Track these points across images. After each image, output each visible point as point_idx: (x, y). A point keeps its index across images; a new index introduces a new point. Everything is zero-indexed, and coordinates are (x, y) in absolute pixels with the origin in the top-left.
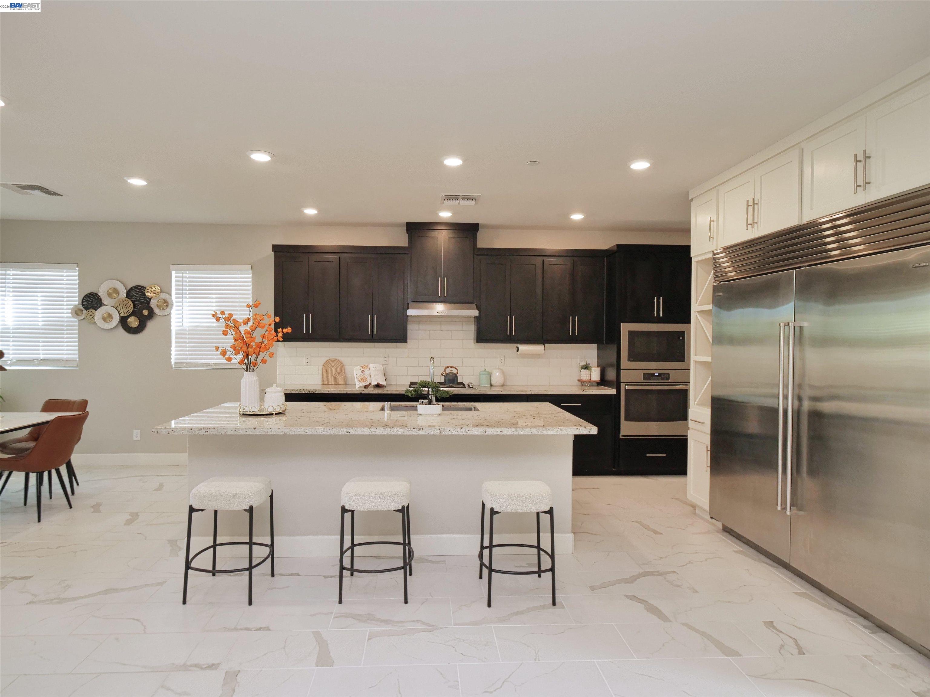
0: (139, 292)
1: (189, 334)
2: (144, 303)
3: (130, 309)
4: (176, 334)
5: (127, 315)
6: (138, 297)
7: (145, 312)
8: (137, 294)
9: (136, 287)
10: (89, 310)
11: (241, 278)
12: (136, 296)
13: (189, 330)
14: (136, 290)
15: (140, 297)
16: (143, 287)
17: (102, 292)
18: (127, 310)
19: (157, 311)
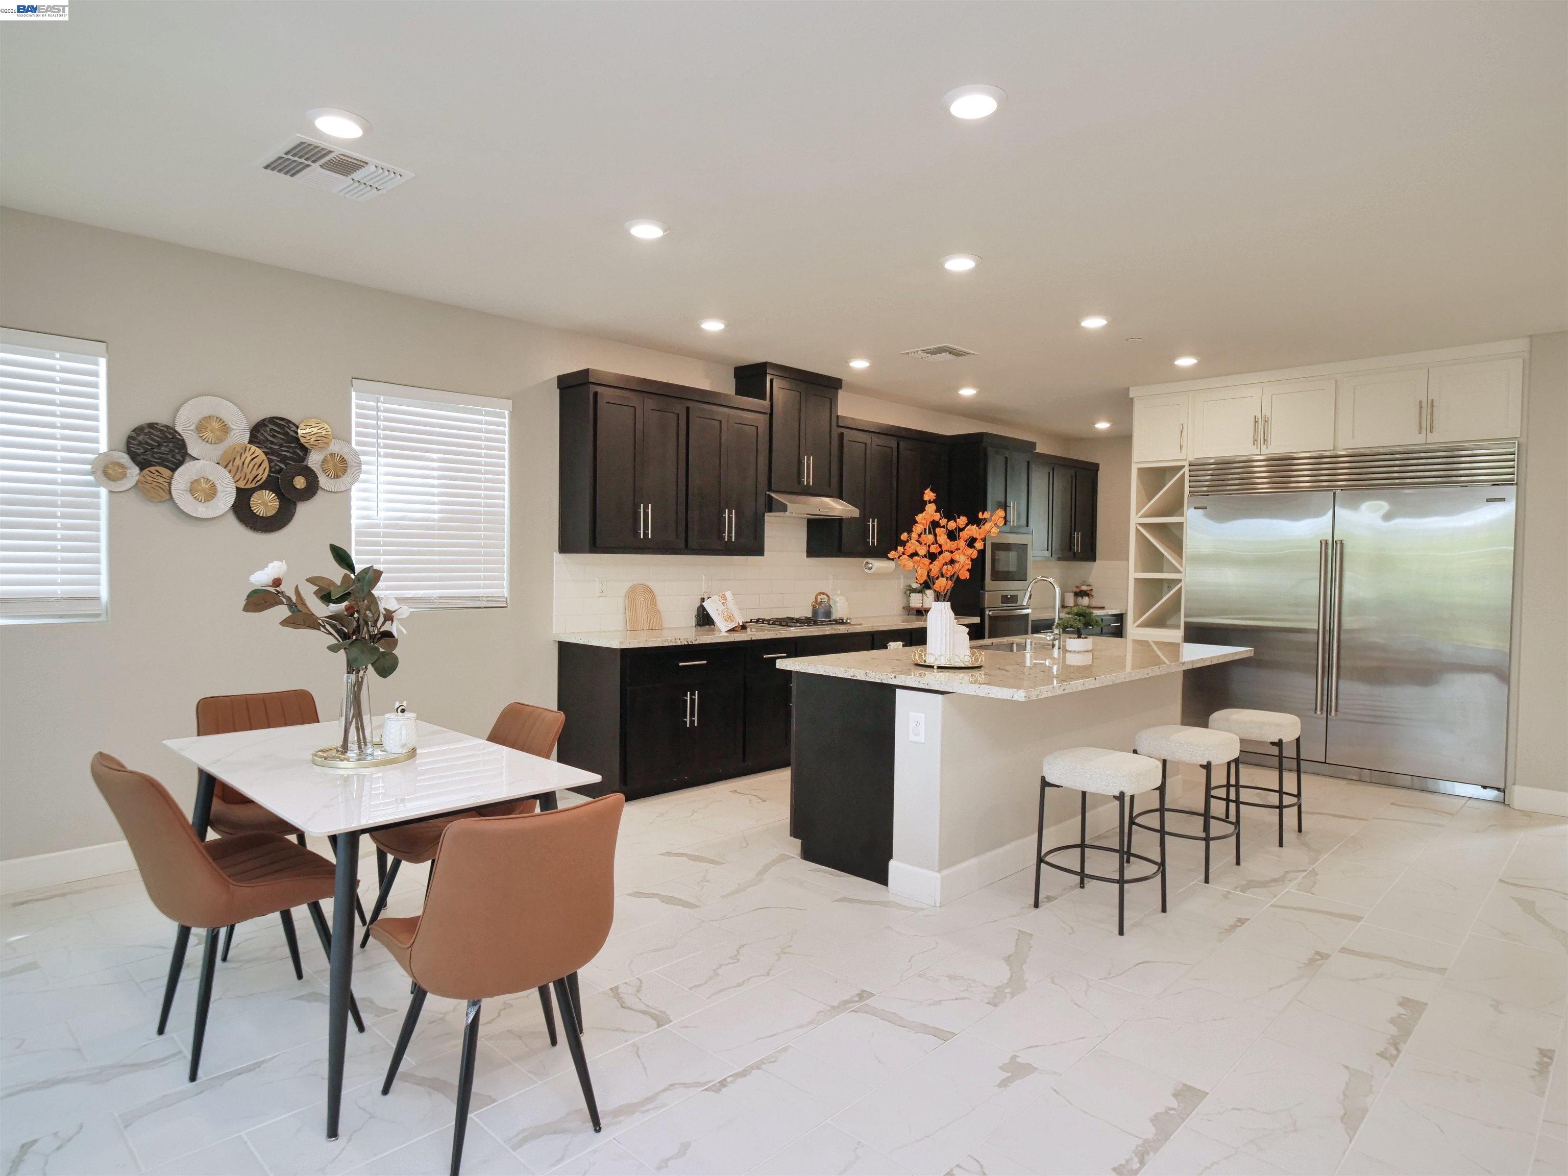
0: (279, 433)
1: (386, 535)
2: (291, 459)
3: (260, 471)
4: (358, 534)
5: (253, 485)
6: (275, 444)
7: (300, 482)
8: (274, 436)
9: (272, 420)
10: (152, 469)
11: (487, 423)
12: (272, 443)
13: (386, 527)
14: (271, 426)
15: (281, 446)
16: (290, 421)
17: (185, 425)
18: (254, 473)
19: (323, 480)
